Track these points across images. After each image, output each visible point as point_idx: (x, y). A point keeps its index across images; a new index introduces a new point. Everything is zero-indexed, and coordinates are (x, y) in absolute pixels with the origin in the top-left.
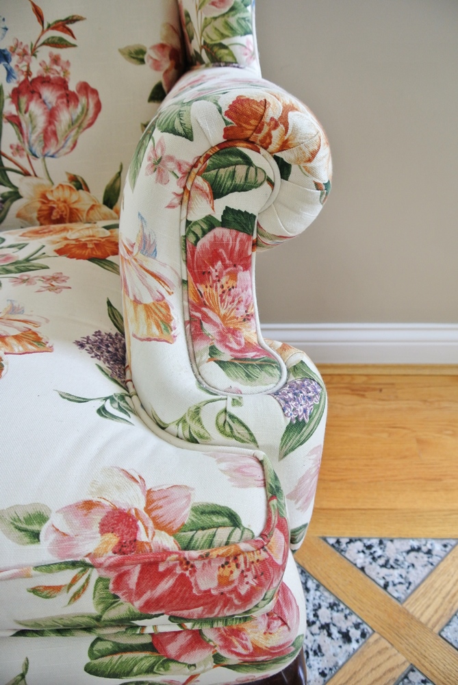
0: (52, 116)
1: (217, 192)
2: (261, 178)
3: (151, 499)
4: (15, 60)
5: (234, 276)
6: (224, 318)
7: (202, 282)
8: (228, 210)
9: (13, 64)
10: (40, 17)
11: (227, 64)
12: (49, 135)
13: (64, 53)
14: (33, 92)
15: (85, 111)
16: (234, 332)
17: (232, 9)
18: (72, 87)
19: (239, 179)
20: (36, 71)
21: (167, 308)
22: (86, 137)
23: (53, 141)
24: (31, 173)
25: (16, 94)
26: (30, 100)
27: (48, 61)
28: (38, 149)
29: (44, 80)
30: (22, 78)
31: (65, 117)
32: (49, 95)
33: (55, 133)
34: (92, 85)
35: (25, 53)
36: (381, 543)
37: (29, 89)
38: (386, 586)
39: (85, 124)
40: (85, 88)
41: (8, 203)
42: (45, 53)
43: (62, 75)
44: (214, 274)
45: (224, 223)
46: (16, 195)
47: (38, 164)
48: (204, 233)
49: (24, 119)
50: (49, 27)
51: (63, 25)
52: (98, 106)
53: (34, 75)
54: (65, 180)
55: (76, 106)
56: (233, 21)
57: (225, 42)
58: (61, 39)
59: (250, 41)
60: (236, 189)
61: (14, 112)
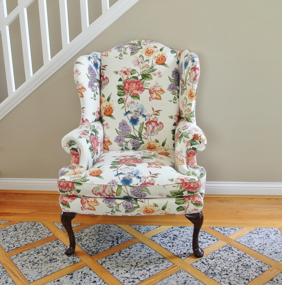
0: (153, 128)
1: (192, 145)
2: (197, 143)
3: (185, 178)
4: (147, 117)
5: (193, 156)
6: (192, 162)
7: (189, 157)
8: (193, 147)
9: (147, 118)
10: (153, 110)
11: (190, 122)
12: (152, 131)
13: (157, 116)
14: (150, 123)
15: (160, 127)
16: (193, 164)
17: (191, 113)
18: (158, 123)
19: (194, 143)
20: (151, 119)
21: (184, 160)
22: (160, 132)
23: (153, 133)
24: (147, 138)
25: (147, 123)
26: (149, 124)
27: (154, 118)
28: (149, 134)
29: (153, 121)
30: (148, 120)
31: (156, 128)
32: (153, 124)
33: (153, 131)
34: (162, 123)
35: (149, 116)
36: (224, 228)
37: (149, 122)
38: (224, 234)
39: (160, 130)
40: (161, 123)
41: (141, 144)
42: (153, 116)
43: (156, 120)
44: (191, 156)
45: (192, 149)
46: (143, 143)
47: (149, 137)
48: (189, 150)
49: (148, 128)
50: (155, 112)
51: (158, 111)
52: (163, 126)
53: (151, 120)
54: (154, 140)
55: (159, 126)
56: (191, 115)
57: (190, 118)
58: (157, 114)
59: (194, 118)
60: (194, 145)
61: (146, 127)
